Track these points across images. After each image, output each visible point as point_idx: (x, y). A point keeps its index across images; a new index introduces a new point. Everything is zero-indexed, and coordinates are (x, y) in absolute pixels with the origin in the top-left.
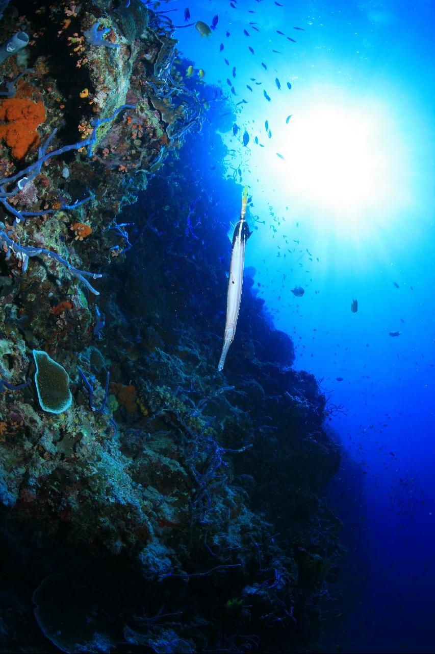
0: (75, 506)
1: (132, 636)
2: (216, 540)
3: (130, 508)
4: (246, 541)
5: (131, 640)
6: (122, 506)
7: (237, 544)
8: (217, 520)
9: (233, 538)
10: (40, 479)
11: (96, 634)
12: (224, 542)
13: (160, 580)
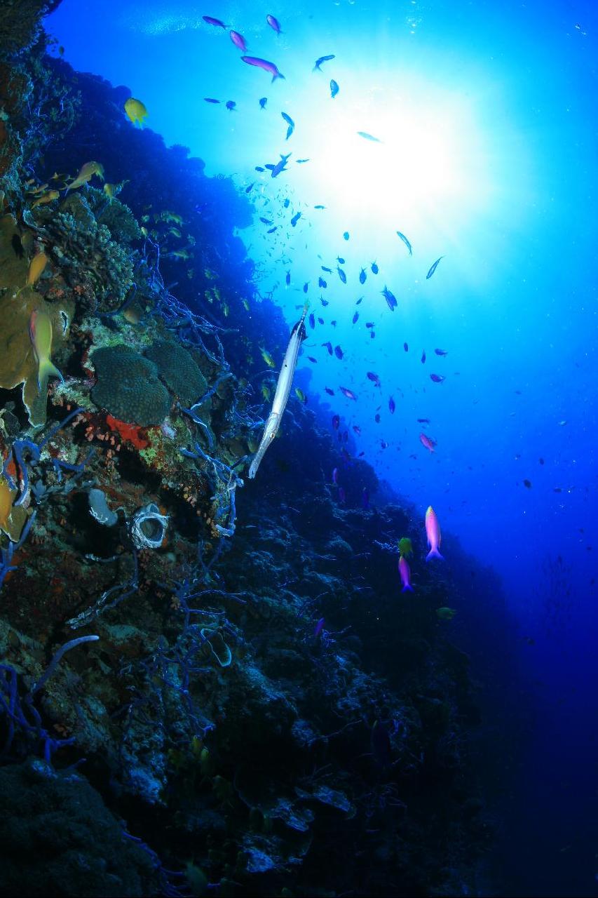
0: (249, 712)
1: (302, 793)
2: (339, 705)
3: (280, 700)
4: (363, 701)
5: (302, 796)
6: (276, 701)
7: (357, 704)
8: (336, 689)
9: (352, 701)
10: (225, 705)
11: (279, 799)
12: (345, 706)
13: (309, 745)
